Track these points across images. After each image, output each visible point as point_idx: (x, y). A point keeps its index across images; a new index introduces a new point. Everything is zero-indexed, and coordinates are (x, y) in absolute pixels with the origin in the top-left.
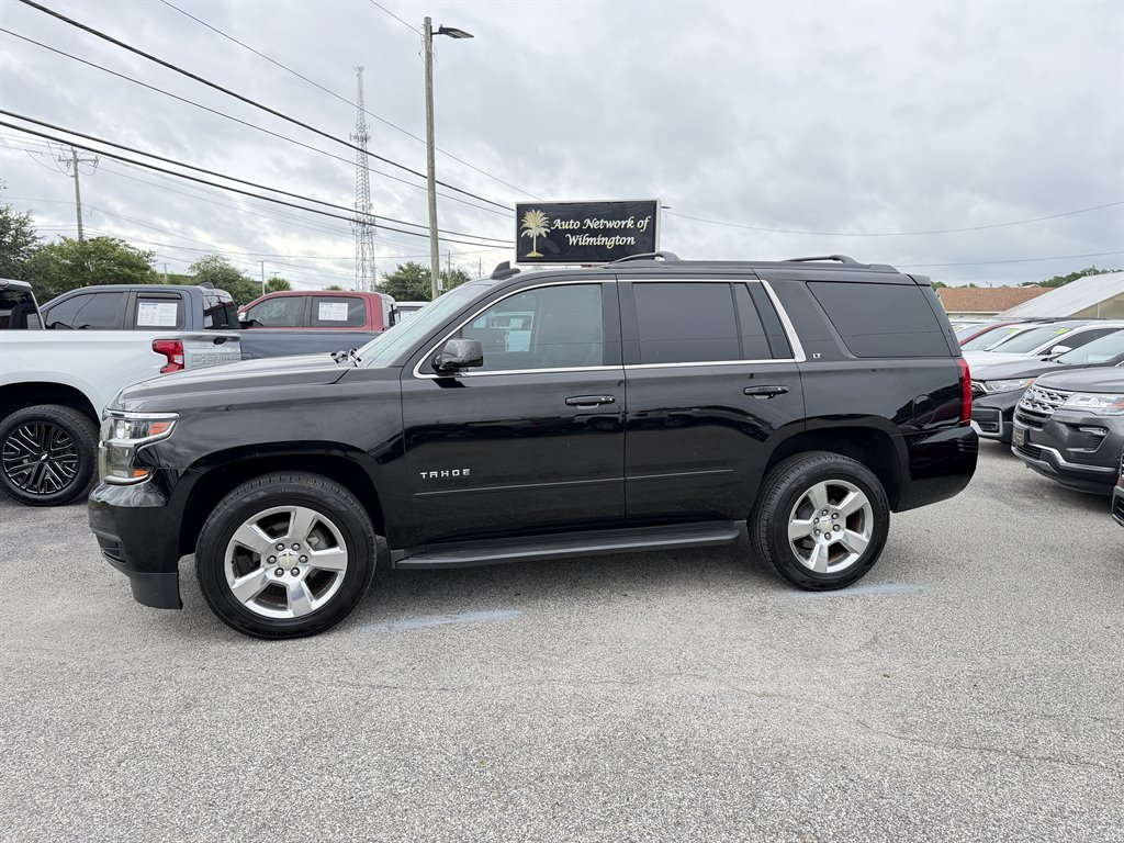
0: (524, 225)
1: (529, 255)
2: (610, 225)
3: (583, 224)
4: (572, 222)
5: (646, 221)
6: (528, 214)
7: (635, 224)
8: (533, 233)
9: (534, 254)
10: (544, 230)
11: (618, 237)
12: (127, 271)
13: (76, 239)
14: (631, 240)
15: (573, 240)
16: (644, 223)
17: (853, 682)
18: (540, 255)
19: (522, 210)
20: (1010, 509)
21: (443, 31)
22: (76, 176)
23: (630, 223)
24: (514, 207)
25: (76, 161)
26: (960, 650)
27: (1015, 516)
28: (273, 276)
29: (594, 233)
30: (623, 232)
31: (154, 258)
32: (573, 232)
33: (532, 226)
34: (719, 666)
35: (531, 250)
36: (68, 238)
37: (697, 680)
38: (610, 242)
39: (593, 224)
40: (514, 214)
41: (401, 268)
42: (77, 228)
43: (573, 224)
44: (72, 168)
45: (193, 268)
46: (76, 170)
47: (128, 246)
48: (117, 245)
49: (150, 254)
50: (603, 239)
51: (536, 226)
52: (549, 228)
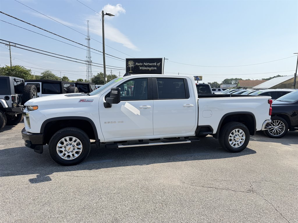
0: (128, 64)
2: (150, 64)
3: (143, 64)
4: (140, 63)
7: (157, 64)
8: (130, 66)
9: (131, 72)
10: (133, 65)
11: (152, 68)
13: (10, 66)
14: (156, 68)
15: (141, 68)
16: (159, 64)
19: (128, 60)
21: (107, 14)
22: (10, 49)
23: (155, 64)
25: (10, 45)
28: (64, 76)
29: (146, 66)
30: (154, 66)
31: (31, 71)
32: (141, 66)
33: (130, 64)
35: (130, 71)
36: (8, 66)
38: (150, 69)
39: (146, 64)
40: (125, 61)
42: (10, 63)
43: (141, 64)
45: (42, 74)
46: (10, 48)
47: (24, 68)
48: (21, 67)
49: (30, 70)
50: (148, 68)
51: (131, 64)
52: (134, 65)
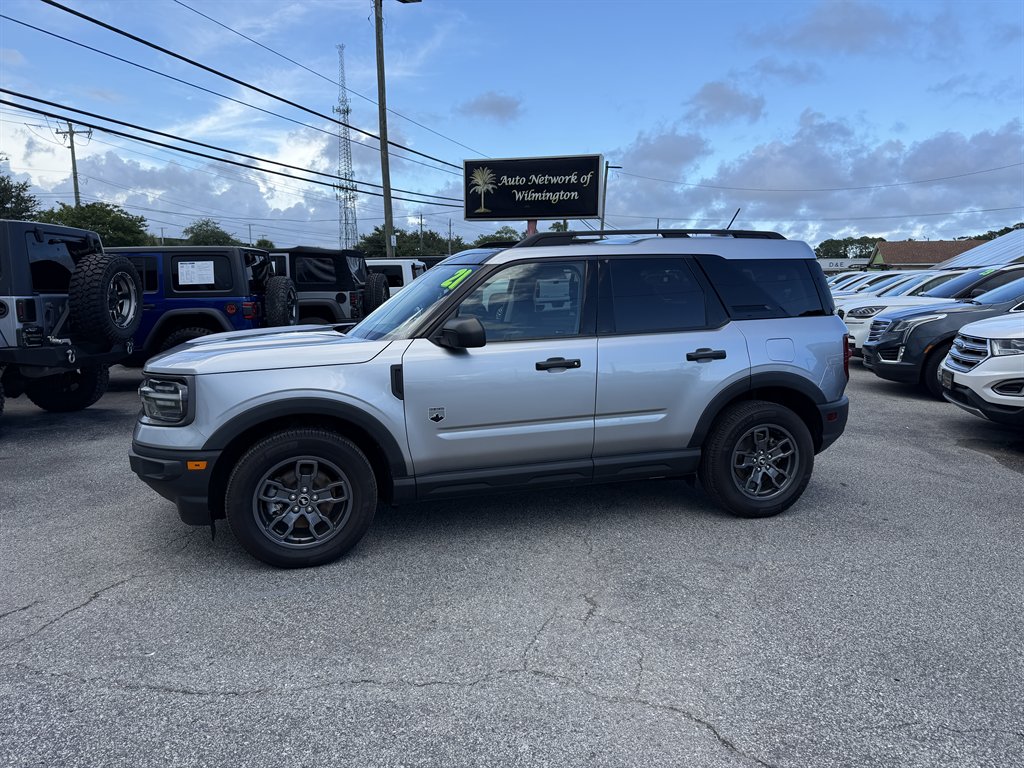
0: (473, 182)
1: (477, 211)
2: (554, 180)
3: (528, 180)
4: (518, 178)
5: (589, 176)
6: (476, 171)
7: (578, 179)
8: (481, 189)
9: (482, 210)
10: (491, 186)
11: (562, 193)
12: (120, 234)
13: (73, 205)
14: (575, 195)
15: (519, 196)
16: (587, 178)
17: (727, 679)
18: (488, 211)
19: (471, 167)
20: (933, 458)
22: (72, 147)
23: (573, 179)
24: (462, 165)
25: (72, 133)
26: (862, 636)
27: (939, 467)
28: (260, 238)
29: (539, 188)
30: (568, 187)
31: (146, 223)
32: (520, 188)
33: (480, 183)
34: (574, 659)
35: (479, 206)
36: (67, 205)
37: (541, 680)
38: (554, 197)
39: (538, 180)
40: (462, 172)
41: (377, 229)
42: (74, 195)
43: (519, 180)
44: (68, 140)
45: (186, 232)
46: (72, 141)
47: (122, 211)
48: (111, 210)
49: (142, 220)
50: (548, 194)
51: (483, 182)
52: (496, 184)
